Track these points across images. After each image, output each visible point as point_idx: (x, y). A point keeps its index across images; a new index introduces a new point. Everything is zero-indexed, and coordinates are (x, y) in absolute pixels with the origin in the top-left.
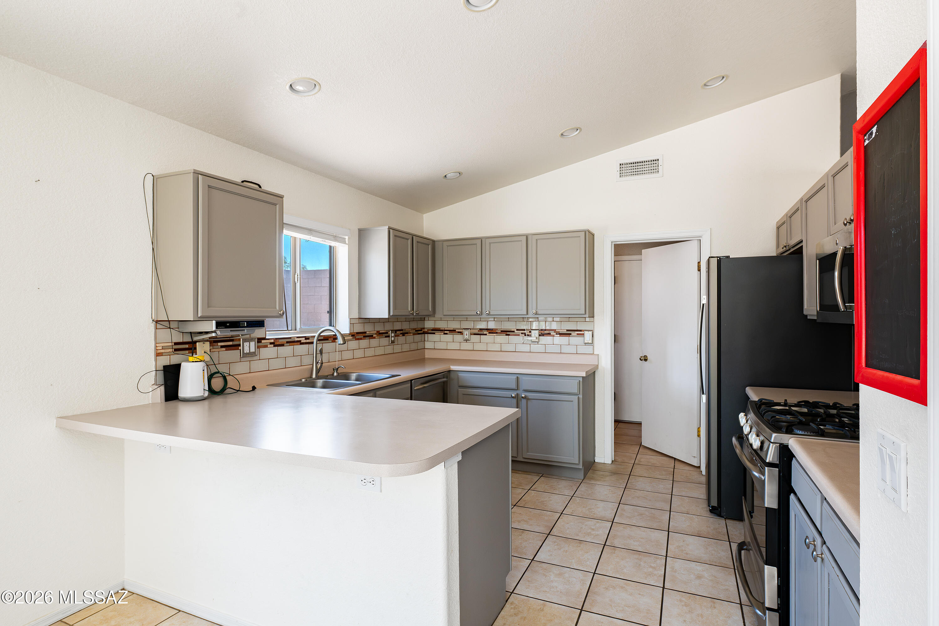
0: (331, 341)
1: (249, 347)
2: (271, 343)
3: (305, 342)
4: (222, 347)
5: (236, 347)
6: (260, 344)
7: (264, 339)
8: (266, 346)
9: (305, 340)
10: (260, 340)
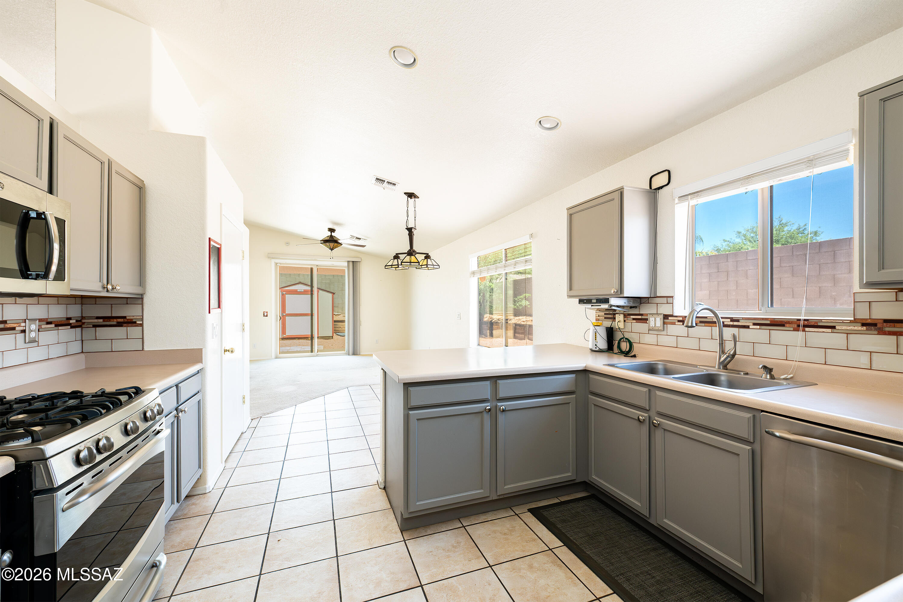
0: (792, 329)
1: (656, 322)
2: (679, 321)
3: (731, 325)
4: (634, 319)
5: (645, 320)
6: (666, 321)
7: (672, 316)
8: (674, 324)
9: (731, 321)
10: (666, 317)
